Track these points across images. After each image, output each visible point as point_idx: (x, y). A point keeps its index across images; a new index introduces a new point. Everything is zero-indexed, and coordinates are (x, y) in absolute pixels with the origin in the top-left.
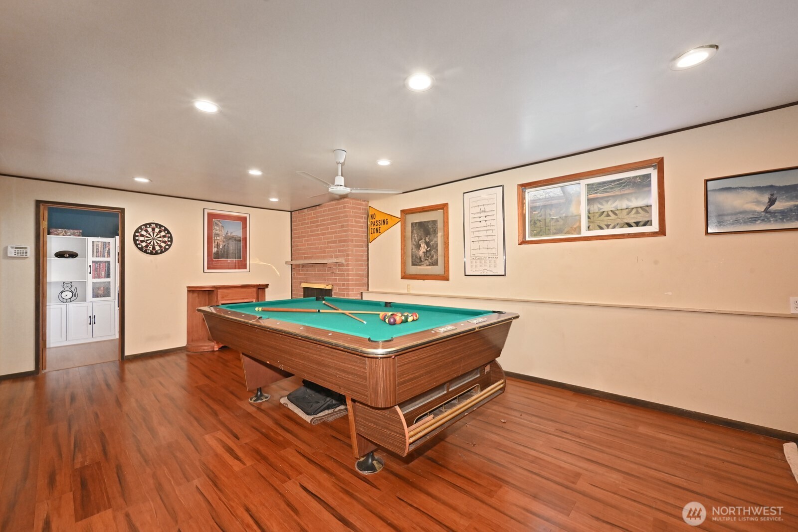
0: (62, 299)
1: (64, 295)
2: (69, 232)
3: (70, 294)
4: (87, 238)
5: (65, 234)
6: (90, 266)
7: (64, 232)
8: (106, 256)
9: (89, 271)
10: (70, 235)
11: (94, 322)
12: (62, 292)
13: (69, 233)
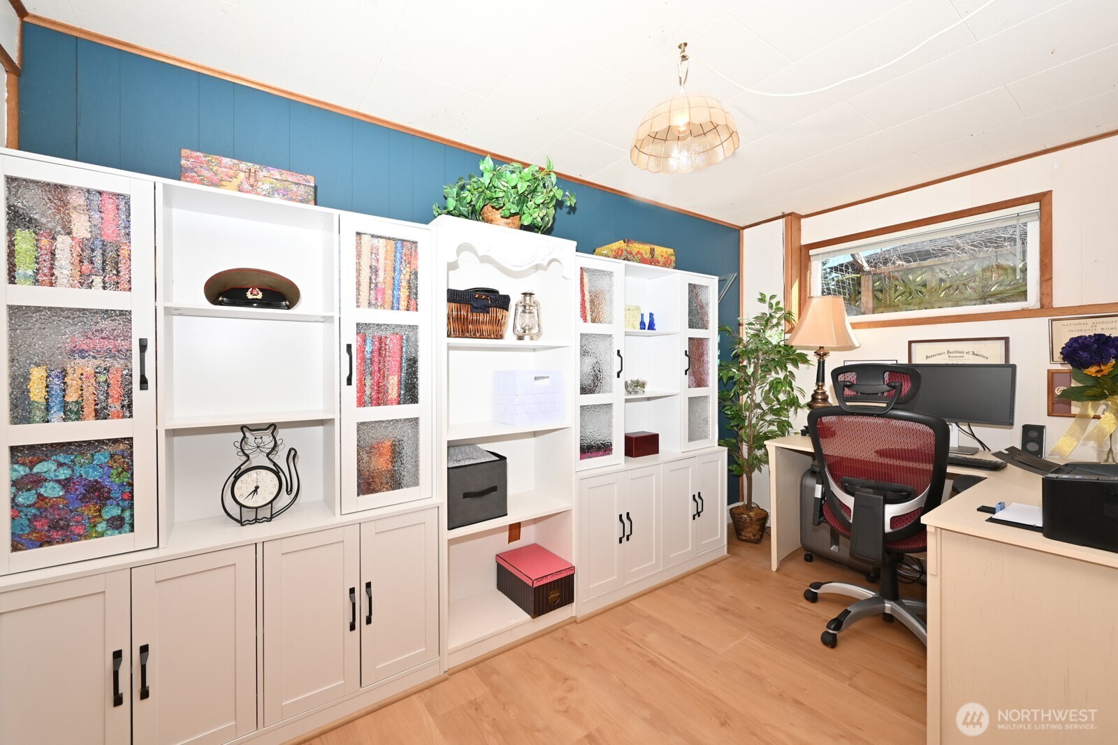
0: (234, 509)
1: (244, 486)
2: (269, 177)
3: (268, 482)
4: (336, 212)
5: (246, 186)
6: (349, 347)
7: (242, 176)
8: (403, 303)
9: (346, 374)
10: (269, 195)
11: (365, 613)
12: (238, 474)
13: (267, 186)
